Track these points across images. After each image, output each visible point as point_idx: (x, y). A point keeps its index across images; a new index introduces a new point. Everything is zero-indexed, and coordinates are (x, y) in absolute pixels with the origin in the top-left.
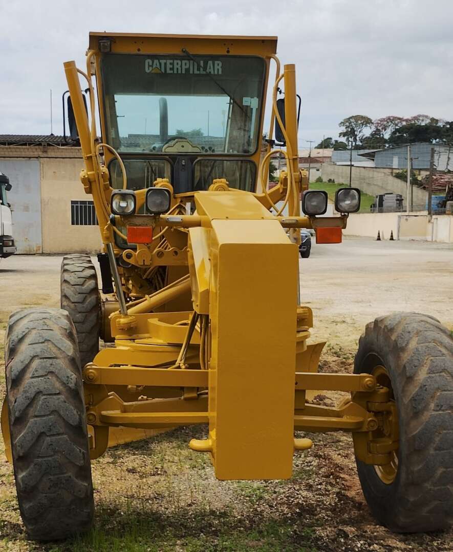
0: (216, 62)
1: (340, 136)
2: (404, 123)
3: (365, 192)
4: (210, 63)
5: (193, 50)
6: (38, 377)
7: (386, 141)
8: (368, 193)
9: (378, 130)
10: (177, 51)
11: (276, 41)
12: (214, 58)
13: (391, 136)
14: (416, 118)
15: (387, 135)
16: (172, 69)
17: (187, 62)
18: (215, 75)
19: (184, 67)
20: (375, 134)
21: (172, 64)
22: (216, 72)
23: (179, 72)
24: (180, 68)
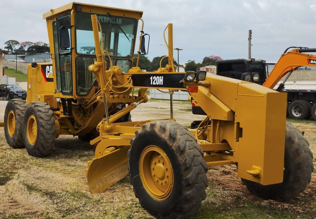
0: (120, 19)
1: (5, 48)
2: (33, 45)
3: (23, 73)
4: (117, 19)
5: (113, 14)
6: (191, 149)
7: (26, 51)
8: (25, 73)
9: (22, 47)
10: (105, 13)
11: (143, 13)
12: (119, 17)
13: (28, 50)
14: (38, 43)
15: (26, 49)
16: (103, 20)
17: (109, 18)
18: (119, 24)
19: (108, 20)
20: (21, 48)
21: (103, 18)
22: (119, 23)
23: (106, 22)
24: (106, 21)
